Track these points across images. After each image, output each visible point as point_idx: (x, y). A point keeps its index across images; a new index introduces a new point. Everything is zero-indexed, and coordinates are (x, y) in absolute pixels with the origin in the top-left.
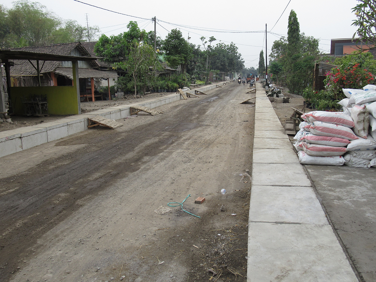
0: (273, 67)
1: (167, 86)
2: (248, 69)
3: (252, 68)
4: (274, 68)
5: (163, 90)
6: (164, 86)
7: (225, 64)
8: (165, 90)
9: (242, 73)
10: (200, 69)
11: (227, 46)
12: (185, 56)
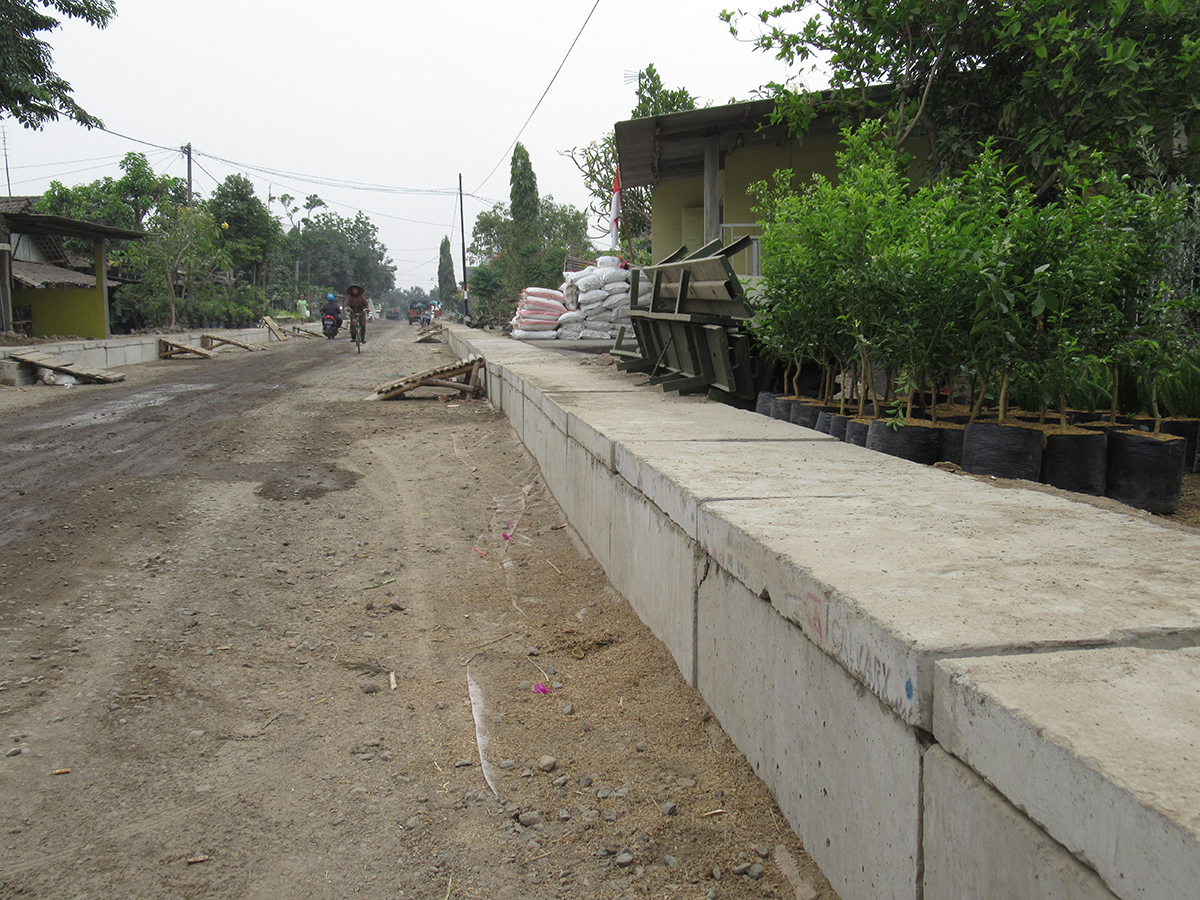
0: (479, 280)
1: (227, 314)
2: (405, 291)
3: (417, 288)
4: (480, 282)
5: (215, 322)
6: (217, 313)
7: (345, 272)
8: (222, 323)
9: (387, 304)
10: (284, 280)
11: (346, 222)
12: (265, 241)
